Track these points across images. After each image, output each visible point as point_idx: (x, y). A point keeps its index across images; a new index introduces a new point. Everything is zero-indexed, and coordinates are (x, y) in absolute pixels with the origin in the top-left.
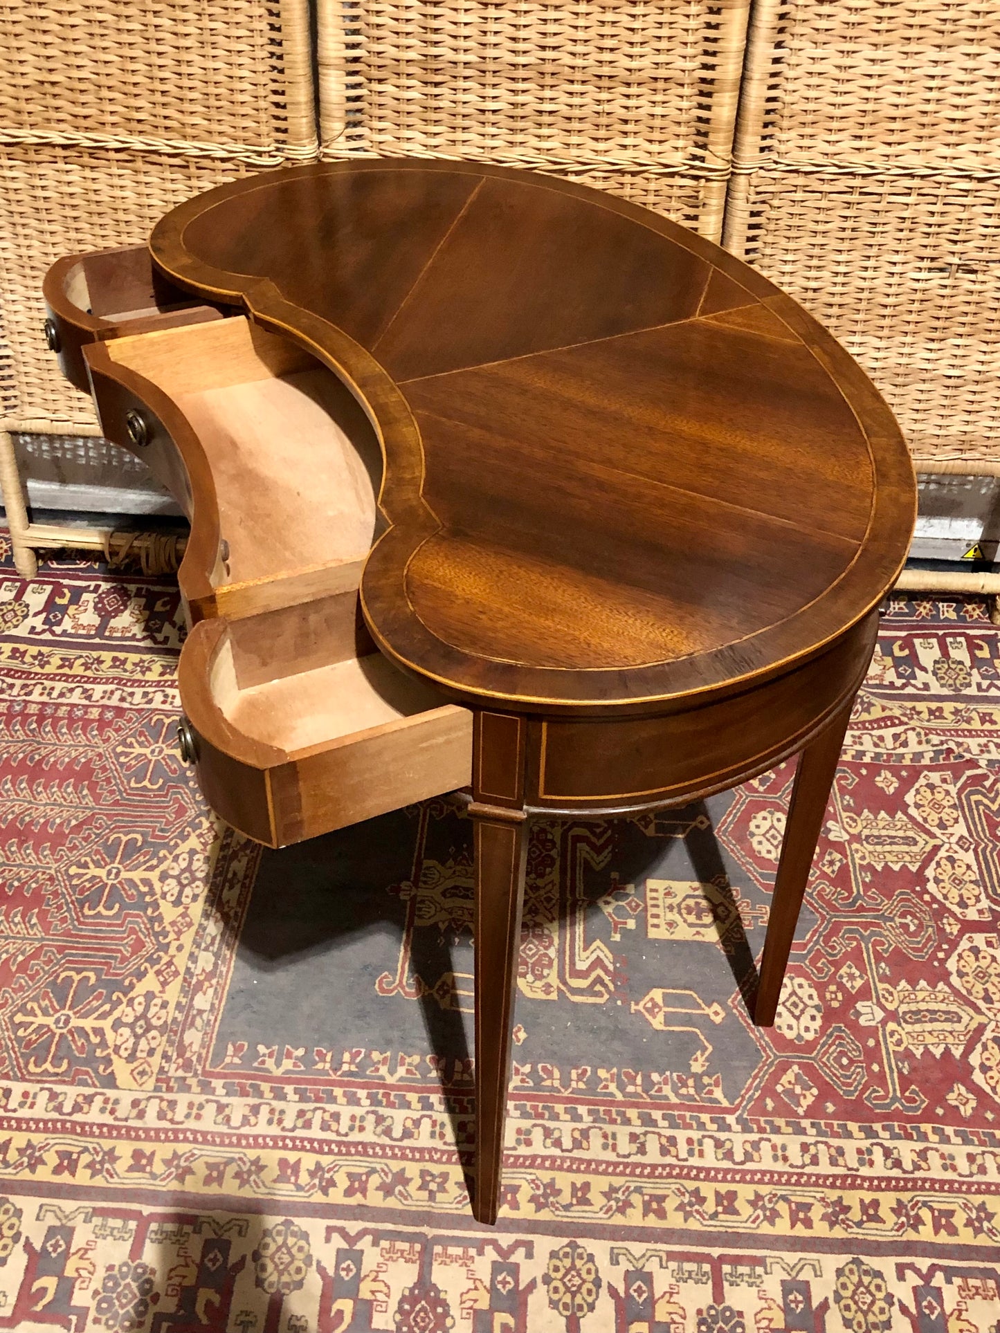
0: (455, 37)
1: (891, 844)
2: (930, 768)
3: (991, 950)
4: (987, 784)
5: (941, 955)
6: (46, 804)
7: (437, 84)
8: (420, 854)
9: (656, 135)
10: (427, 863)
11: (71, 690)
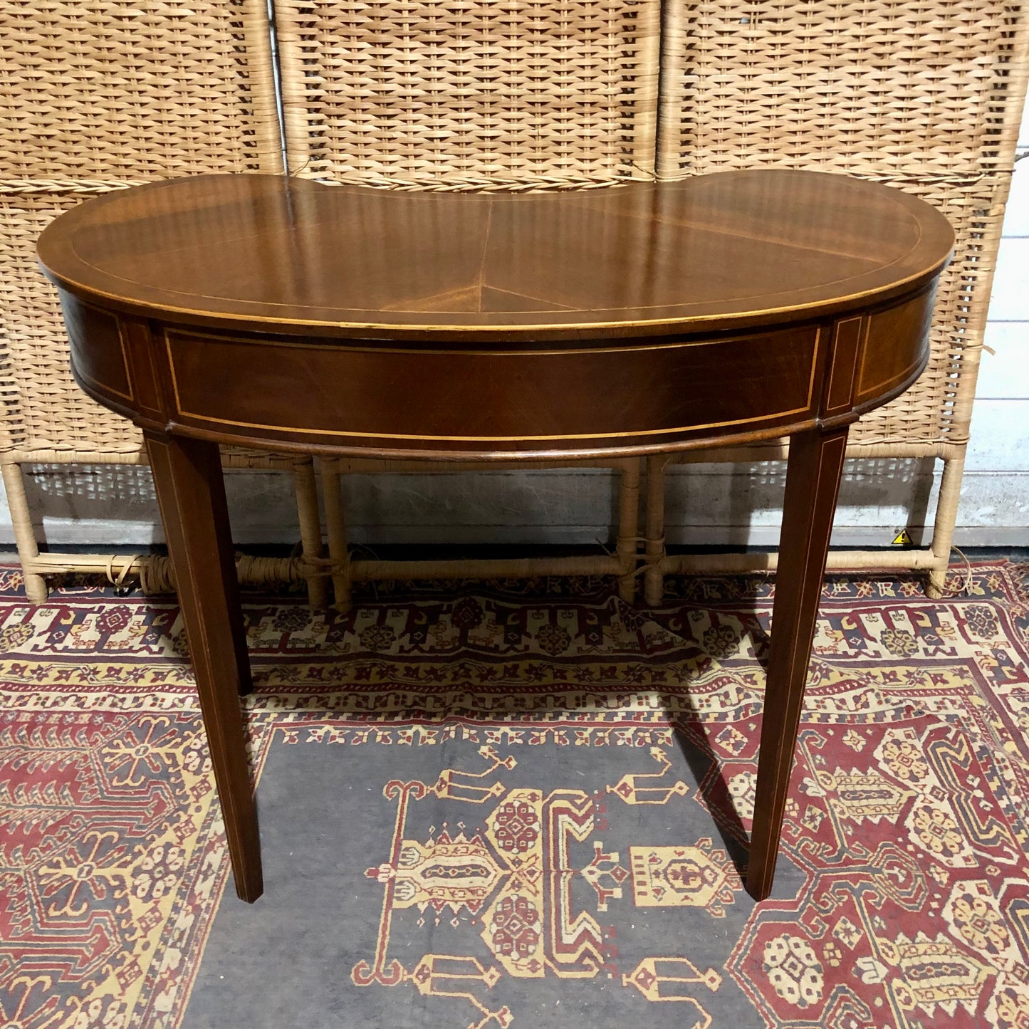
0: (402, 74)
1: (867, 798)
2: (893, 726)
3: (984, 898)
4: (950, 736)
5: (935, 905)
6: (26, 806)
7: (389, 117)
8: (399, 834)
9: (588, 154)
10: (406, 844)
11: (65, 699)
